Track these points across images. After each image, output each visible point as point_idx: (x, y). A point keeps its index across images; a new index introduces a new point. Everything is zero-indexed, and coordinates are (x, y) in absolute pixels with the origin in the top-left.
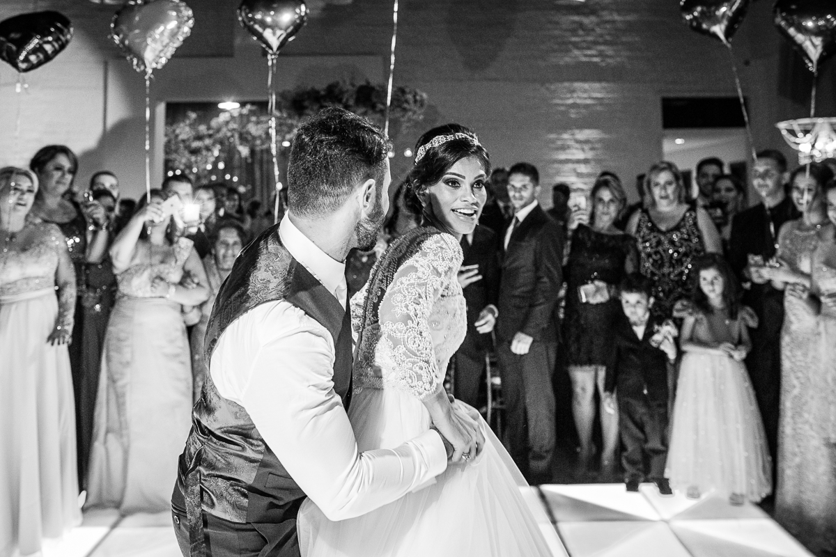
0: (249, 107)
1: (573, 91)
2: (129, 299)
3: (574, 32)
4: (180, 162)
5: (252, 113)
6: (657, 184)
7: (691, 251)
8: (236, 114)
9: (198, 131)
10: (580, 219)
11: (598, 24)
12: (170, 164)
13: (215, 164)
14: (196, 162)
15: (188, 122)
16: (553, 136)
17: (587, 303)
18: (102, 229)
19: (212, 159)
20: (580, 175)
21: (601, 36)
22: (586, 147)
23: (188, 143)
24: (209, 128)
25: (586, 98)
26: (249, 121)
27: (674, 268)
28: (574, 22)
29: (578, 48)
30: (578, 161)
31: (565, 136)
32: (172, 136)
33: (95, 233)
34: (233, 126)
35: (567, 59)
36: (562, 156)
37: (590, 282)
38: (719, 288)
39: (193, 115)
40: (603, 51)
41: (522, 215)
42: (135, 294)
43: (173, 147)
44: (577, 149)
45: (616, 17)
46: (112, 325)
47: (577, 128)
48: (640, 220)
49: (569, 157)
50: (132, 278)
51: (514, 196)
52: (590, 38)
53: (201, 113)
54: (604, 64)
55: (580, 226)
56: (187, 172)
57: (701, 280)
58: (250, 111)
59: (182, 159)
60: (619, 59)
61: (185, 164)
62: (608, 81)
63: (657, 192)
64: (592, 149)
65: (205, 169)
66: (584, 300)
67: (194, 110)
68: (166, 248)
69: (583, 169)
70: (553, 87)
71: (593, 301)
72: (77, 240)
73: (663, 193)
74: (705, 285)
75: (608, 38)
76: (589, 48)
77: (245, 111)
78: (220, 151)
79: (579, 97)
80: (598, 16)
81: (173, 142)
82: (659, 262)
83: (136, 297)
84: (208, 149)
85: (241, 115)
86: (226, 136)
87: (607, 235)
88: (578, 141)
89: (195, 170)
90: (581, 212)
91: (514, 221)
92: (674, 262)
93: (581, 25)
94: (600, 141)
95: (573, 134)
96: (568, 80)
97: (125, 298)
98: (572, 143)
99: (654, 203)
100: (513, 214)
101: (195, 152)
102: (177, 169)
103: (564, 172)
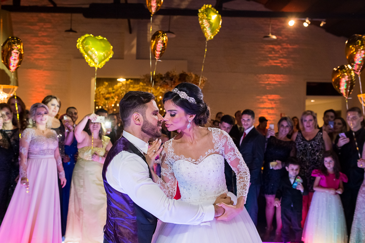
0: (130, 80)
1: (269, 78)
2: (82, 160)
3: (270, 52)
4: (101, 103)
5: (131, 83)
6: (305, 121)
7: (319, 150)
8: (124, 84)
9: (108, 90)
10: (271, 134)
11: (281, 49)
12: (97, 104)
13: (115, 105)
14: (108, 103)
15: (104, 86)
16: (258, 97)
17: (272, 169)
18: (71, 131)
19: (114, 102)
20: (269, 114)
21: (282, 54)
22: (273, 102)
23: (104, 95)
24: (113, 89)
25: (273, 81)
26: (129, 87)
27: (311, 156)
28: (271, 48)
29: (271, 59)
30: (269, 108)
31: (264, 97)
32: (98, 92)
33: (68, 133)
34: (123, 88)
35: (267, 64)
36: (262, 106)
37: (274, 161)
38: (332, 166)
39: (106, 83)
40: (282, 61)
41: (247, 132)
42: (85, 159)
43: (98, 97)
44: (269, 103)
45: (289, 46)
46: (75, 170)
47: (269, 94)
48: (298, 135)
49: (265, 106)
50: (84, 152)
51: (244, 124)
52: (277, 55)
53: (110, 82)
54: (282, 67)
55: (271, 137)
56: (104, 107)
57: (325, 161)
58: (130, 82)
59: (102, 102)
60: (289, 65)
61: (103, 104)
62: (283, 74)
63: (305, 124)
64: (275, 103)
65: (111, 106)
66: (271, 168)
67: (107, 81)
68: (99, 140)
69: (271, 111)
70: (260, 76)
71: (275, 169)
72: (61, 136)
73: (308, 125)
74: (326, 164)
75: (285, 55)
76: (277, 60)
77: (128, 82)
78: (117, 99)
79: (271, 81)
80: (281, 45)
81: (98, 94)
82: (305, 154)
83: (86, 160)
84: (113, 98)
85: (126, 84)
86: (120, 93)
87: (283, 141)
88: (269, 100)
89: (107, 106)
90: (272, 131)
91: (244, 134)
92: (312, 154)
93: (273, 49)
94: (279, 100)
95: (267, 97)
96: (267, 73)
97: (81, 160)
98: (266, 100)
99: (304, 128)
100: (243, 131)
101: (107, 99)
102: (100, 106)
103: (263, 113)
